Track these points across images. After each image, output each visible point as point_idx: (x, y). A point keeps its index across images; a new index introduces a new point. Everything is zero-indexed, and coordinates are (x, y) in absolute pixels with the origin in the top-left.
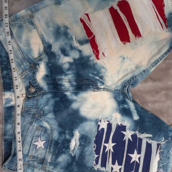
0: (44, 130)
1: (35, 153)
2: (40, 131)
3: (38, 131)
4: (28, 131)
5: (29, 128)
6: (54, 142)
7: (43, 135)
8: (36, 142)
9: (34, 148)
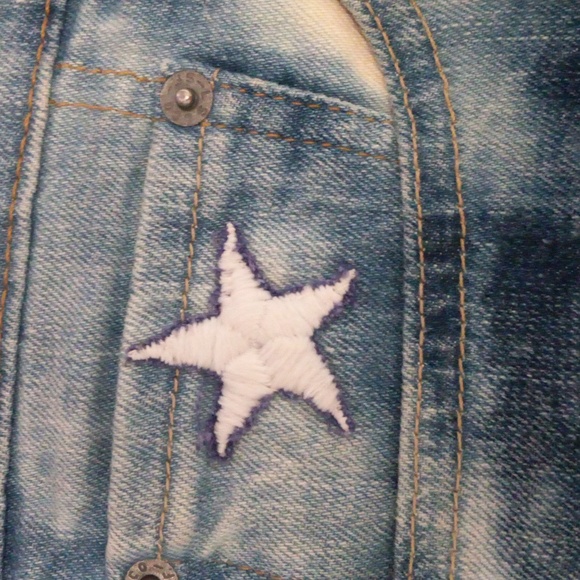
0: (276, 120)
1: (205, 521)
2: (220, 140)
3: (186, 142)
4: (20, 153)
5: (29, 109)
6: (489, 250)
7: (283, 194)
8: (183, 319)
9: (167, 426)
